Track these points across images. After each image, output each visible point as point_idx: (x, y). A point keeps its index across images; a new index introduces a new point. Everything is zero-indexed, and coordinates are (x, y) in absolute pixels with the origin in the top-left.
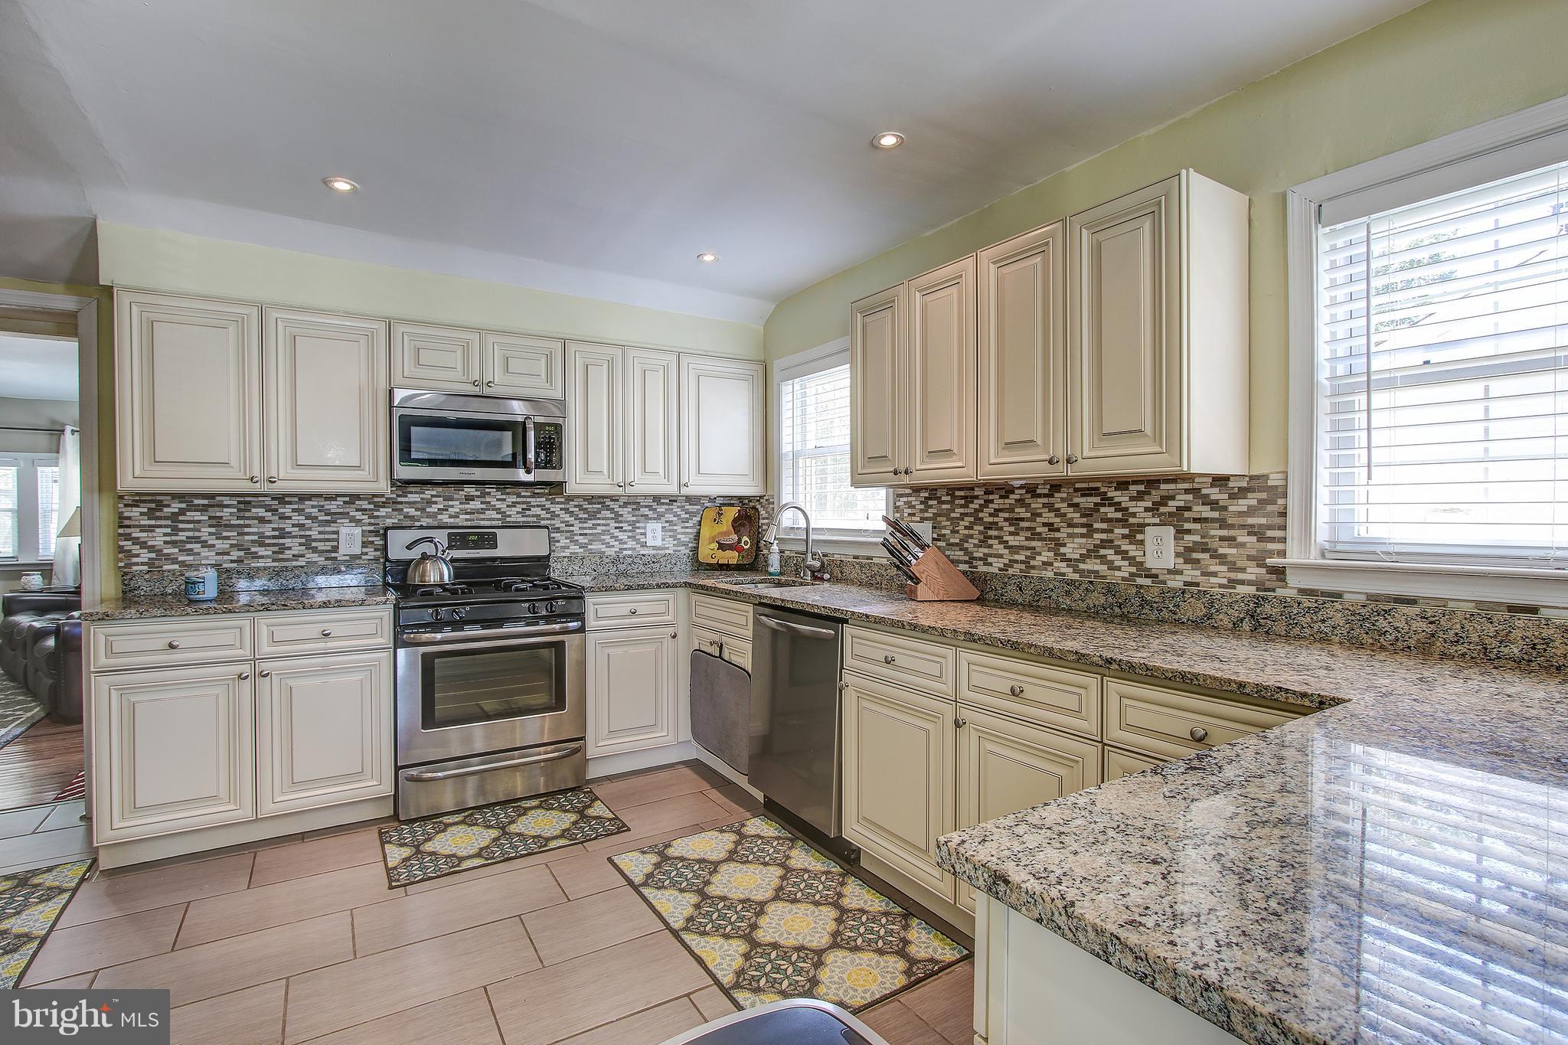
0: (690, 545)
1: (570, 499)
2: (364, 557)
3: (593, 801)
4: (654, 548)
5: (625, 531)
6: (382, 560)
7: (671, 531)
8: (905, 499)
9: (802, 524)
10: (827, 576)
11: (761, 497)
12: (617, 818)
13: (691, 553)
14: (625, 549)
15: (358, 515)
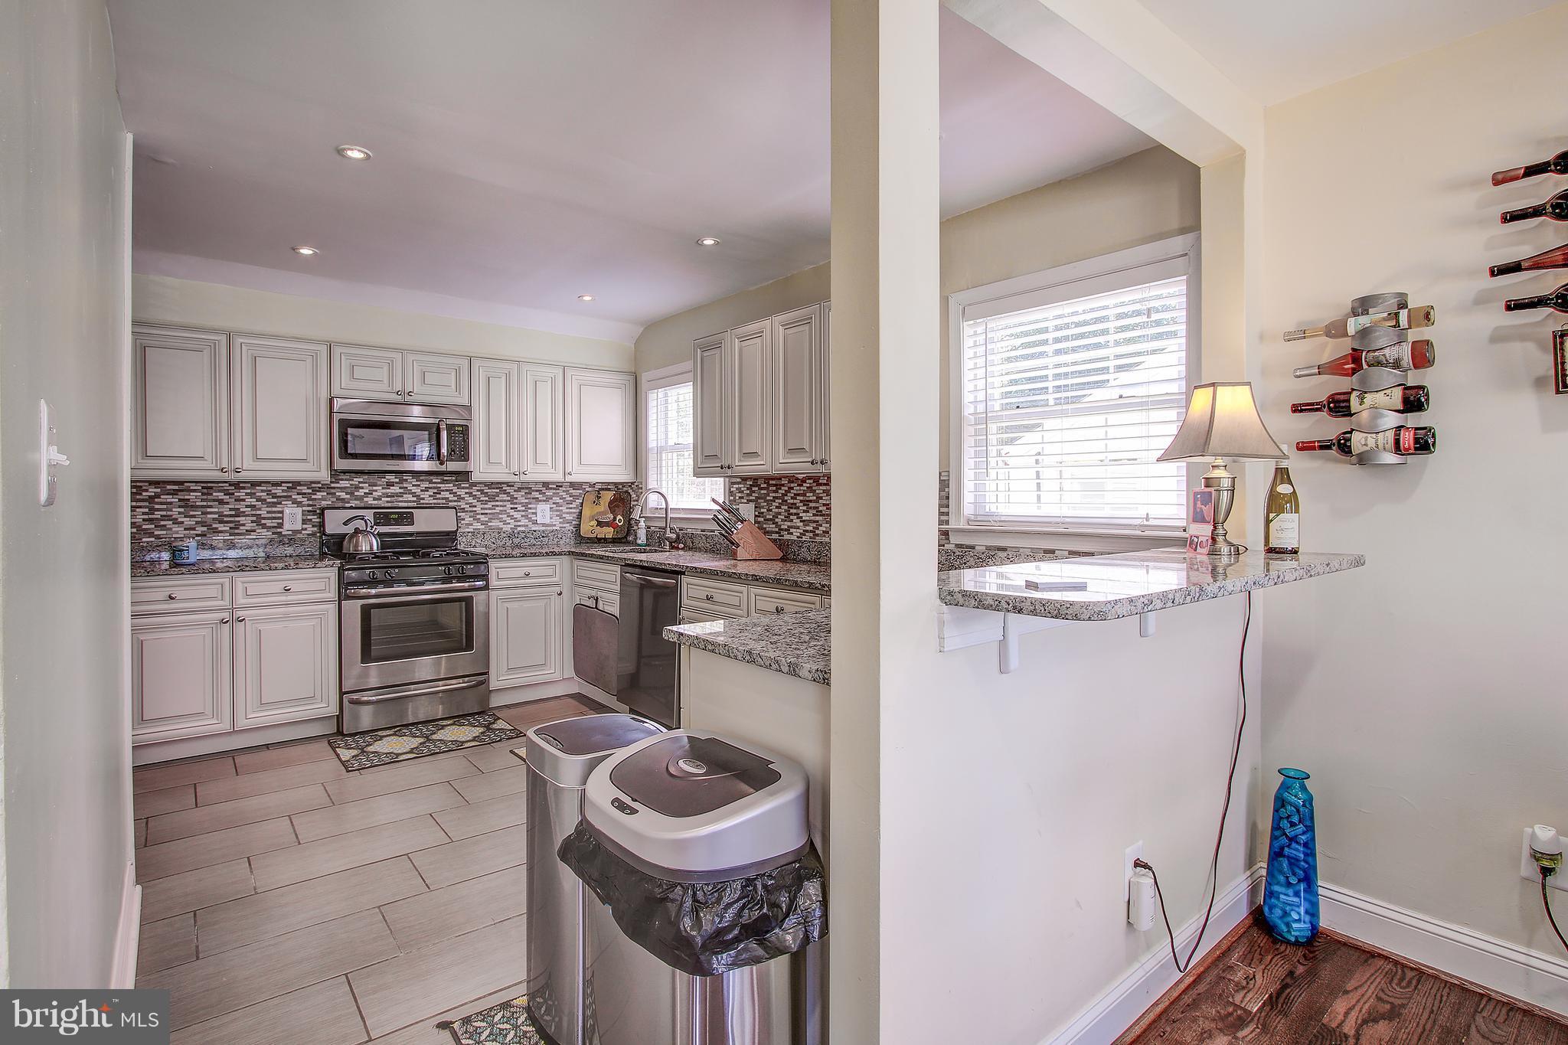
0: (574, 522)
1: (474, 484)
2: (303, 532)
3: (497, 720)
4: (544, 525)
5: (519, 511)
6: (318, 535)
7: (557, 511)
9: (663, 505)
10: (681, 546)
11: (632, 483)
13: (574, 530)
14: (520, 526)
15: (299, 498)
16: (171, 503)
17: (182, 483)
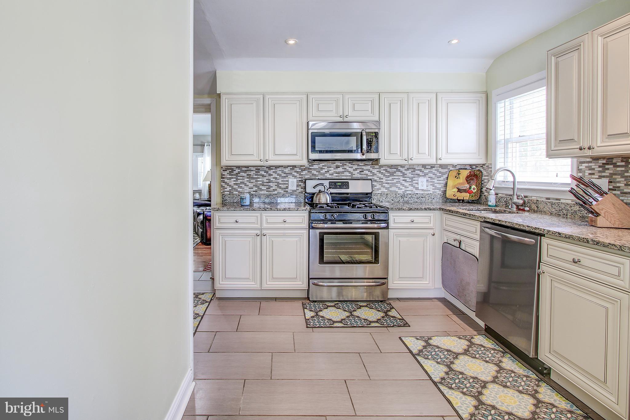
0: (442, 189)
1: (381, 166)
2: (297, 191)
3: (391, 308)
4: (423, 190)
5: (408, 182)
6: (304, 193)
7: (431, 182)
8: (587, 165)
9: (511, 179)
10: (527, 209)
11: (484, 165)
12: (403, 319)
13: (442, 193)
14: (408, 191)
15: (295, 174)
16: (244, 176)
17: (247, 167)
